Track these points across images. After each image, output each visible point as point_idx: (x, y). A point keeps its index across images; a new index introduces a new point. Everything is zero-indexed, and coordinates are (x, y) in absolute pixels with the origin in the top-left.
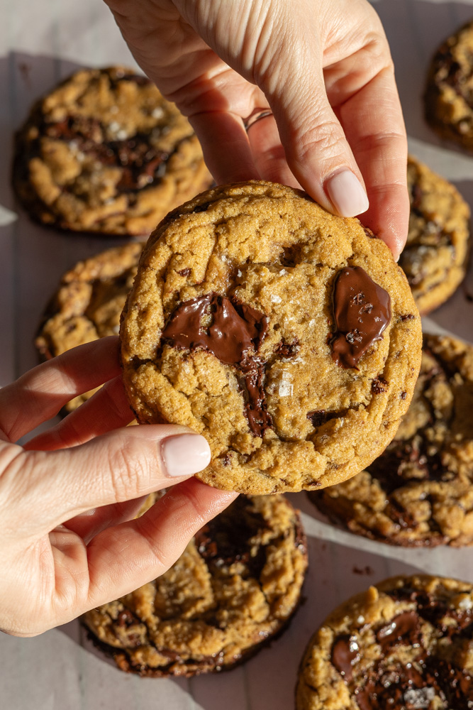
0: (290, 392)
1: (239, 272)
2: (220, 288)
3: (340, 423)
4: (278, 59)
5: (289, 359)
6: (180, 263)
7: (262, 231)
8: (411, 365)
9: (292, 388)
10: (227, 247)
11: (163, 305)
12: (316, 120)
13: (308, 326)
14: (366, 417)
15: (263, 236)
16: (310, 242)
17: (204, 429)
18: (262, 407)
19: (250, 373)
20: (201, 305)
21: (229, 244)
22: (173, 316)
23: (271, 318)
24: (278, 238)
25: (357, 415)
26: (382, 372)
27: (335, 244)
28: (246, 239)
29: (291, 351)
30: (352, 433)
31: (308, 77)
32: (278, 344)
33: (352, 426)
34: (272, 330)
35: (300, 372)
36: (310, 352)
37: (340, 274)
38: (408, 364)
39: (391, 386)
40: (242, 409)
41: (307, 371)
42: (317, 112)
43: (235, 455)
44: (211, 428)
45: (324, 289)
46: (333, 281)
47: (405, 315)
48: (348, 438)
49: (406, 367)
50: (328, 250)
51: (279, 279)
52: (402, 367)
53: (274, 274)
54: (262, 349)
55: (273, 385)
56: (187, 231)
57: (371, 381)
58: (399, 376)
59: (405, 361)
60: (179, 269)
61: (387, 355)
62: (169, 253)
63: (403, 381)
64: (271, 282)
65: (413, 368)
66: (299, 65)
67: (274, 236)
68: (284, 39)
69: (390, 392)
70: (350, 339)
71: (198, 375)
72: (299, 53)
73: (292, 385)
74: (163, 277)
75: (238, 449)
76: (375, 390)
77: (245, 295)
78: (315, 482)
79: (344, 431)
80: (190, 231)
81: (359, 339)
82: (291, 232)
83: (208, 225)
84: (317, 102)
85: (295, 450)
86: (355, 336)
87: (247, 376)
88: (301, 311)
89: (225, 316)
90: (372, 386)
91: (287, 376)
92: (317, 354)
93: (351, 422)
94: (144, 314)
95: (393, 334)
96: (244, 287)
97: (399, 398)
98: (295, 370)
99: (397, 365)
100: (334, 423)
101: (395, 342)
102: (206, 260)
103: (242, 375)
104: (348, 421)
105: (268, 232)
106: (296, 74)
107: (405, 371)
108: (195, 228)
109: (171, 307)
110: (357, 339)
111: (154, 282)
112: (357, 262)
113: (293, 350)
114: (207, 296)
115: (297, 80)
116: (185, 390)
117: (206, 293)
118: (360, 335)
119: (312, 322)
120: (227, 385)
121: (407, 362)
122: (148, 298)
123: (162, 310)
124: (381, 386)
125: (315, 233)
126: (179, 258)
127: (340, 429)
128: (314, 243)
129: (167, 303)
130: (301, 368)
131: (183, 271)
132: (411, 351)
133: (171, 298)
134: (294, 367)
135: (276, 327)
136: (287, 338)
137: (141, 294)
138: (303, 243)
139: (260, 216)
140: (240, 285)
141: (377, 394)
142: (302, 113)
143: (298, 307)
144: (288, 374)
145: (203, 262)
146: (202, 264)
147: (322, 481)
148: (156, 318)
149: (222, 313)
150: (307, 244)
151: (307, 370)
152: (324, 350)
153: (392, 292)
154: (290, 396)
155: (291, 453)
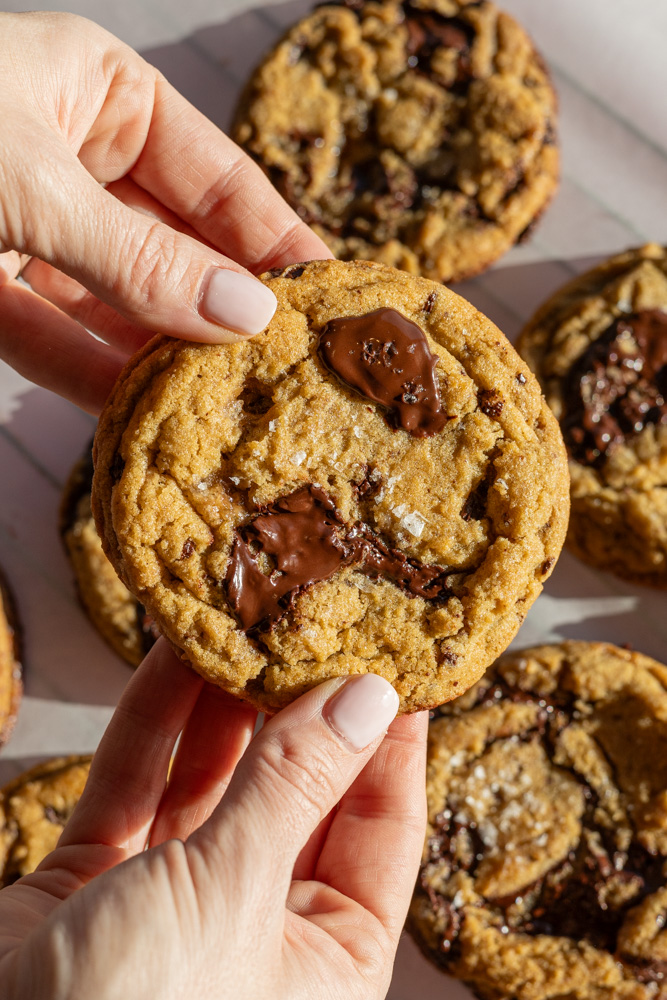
0: (422, 519)
1: (232, 479)
2: (236, 518)
3: (502, 485)
4: (30, 210)
5: (382, 493)
6: (172, 548)
7: (203, 414)
8: (491, 343)
9: (419, 514)
10: (191, 473)
11: (208, 605)
12: (133, 245)
13: (357, 440)
14: (518, 450)
15: (209, 417)
16: (256, 361)
17: (394, 659)
18: (415, 567)
19: (364, 555)
20: (241, 558)
21: (188, 468)
22: (232, 604)
23: (316, 479)
24: (224, 400)
25: (506, 458)
26: (477, 389)
27: (280, 333)
28: (199, 442)
29: (373, 483)
30: (524, 482)
31: (84, 201)
32: (354, 493)
33: (516, 475)
34: (333, 489)
35: (405, 492)
36: (391, 461)
37: (322, 354)
38: (488, 345)
39: (502, 388)
40: (402, 595)
41: (411, 481)
42: (127, 234)
43: (450, 643)
44: (398, 649)
45: (328, 388)
46: (324, 367)
47: (426, 304)
48: (527, 491)
49: (490, 352)
50: (282, 346)
51: (276, 435)
52: (486, 357)
53: (266, 438)
54: (345, 516)
55: (400, 535)
56: (136, 511)
57: (478, 410)
58: (495, 370)
59: (482, 347)
60: (179, 553)
61: (460, 365)
62: (151, 553)
63: (505, 369)
64: (272, 449)
65: (498, 343)
66: (62, 195)
67: (218, 402)
68: (19, 180)
69: (507, 396)
70: (410, 400)
71: (326, 623)
72: (50, 182)
73: (416, 512)
74: (173, 578)
75: (447, 635)
76: (494, 413)
77: (267, 493)
78: (546, 565)
79: (516, 491)
80: (140, 507)
81: (420, 389)
82: (228, 376)
83: (147, 476)
84: (117, 221)
85: (497, 567)
86: (412, 391)
87: (366, 560)
88: (335, 436)
89: (274, 536)
90: (486, 413)
91: (400, 511)
92: (399, 453)
93: (511, 472)
94: (204, 637)
95: (440, 338)
96: (255, 486)
97: (519, 389)
98: (400, 495)
99: (481, 362)
100: (497, 493)
101: (450, 341)
102: (190, 511)
103: (359, 565)
104: (507, 476)
105: (209, 408)
106: (67, 209)
107: (493, 357)
108: (140, 497)
109: (219, 596)
110: (417, 392)
111: (172, 596)
112: (320, 319)
113: (375, 480)
114: (235, 542)
115: (72, 216)
116: (332, 651)
117: (230, 541)
118: (415, 386)
119: (357, 431)
120: (360, 592)
121: (485, 344)
122: (188, 618)
123: (214, 610)
124: (494, 402)
125: (249, 348)
126: (165, 545)
127: (510, 492)
128: (261, 357)
129: (210, 598)
130: (401, 486)
131: (184, 551)
132: (474, 330)
133: (207, 589)
134: (395, 494)
135: (332, 481)
136: (355, 477)
137: (176, 623)
138: (251, 371)
139: (182, 403)
140: (248, 489)
141: (499, 415)
142: (109, 253)
143: (327, 435)
144: (399, 508)
145: (189, 516)
146: (192, 520)
147: (551, 555)
148: (220, 625)
149: (270, 539)
150: (256, 367)
151: (409, 480)
152: (400, 440)
153: (387, 302)
154: (427, 523)
155: (497, 575)
